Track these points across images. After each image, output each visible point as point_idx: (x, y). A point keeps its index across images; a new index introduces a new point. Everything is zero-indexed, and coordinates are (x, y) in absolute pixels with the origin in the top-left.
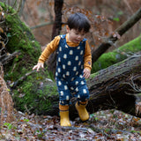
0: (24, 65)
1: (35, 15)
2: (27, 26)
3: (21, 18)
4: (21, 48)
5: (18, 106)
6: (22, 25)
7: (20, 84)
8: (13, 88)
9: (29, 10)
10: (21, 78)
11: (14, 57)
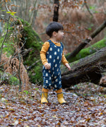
0: (35, 56)
1: (42, 27)
2: (37, 33)
3: (33, 28)
4: (33, 46)
5: (32, 81)
6: (34, 33)
7: (33, 67)
8: (29, 70)
9: (38, 24)
10: (33, 64)
11: (29, 52)
